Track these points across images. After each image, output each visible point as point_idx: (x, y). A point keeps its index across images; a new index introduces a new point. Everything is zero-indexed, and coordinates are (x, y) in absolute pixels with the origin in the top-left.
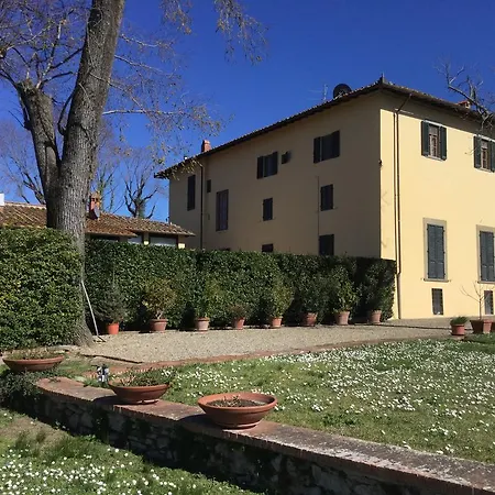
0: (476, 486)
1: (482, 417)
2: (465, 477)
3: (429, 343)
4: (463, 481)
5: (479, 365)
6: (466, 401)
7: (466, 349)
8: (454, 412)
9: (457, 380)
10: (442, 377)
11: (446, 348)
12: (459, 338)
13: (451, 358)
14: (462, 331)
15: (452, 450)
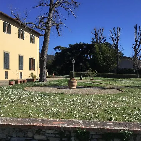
0: (7, 124)
1: (13, 106)
2: (4, 122)
3: (2, 87)
4: (4, 123)
5: (15, 92)
6: (9, 102)
7: (12, 88)
8: (5, 106)
9: (8, 97)
10: (4, 96)
11: (7, 88)
12: (11, 85)
13: (8, 91)
14: (12, 83)
15: (3, 116)
